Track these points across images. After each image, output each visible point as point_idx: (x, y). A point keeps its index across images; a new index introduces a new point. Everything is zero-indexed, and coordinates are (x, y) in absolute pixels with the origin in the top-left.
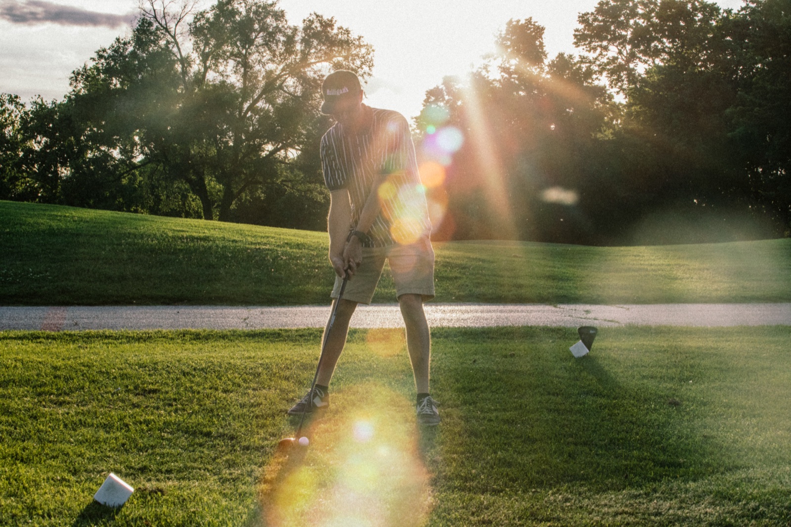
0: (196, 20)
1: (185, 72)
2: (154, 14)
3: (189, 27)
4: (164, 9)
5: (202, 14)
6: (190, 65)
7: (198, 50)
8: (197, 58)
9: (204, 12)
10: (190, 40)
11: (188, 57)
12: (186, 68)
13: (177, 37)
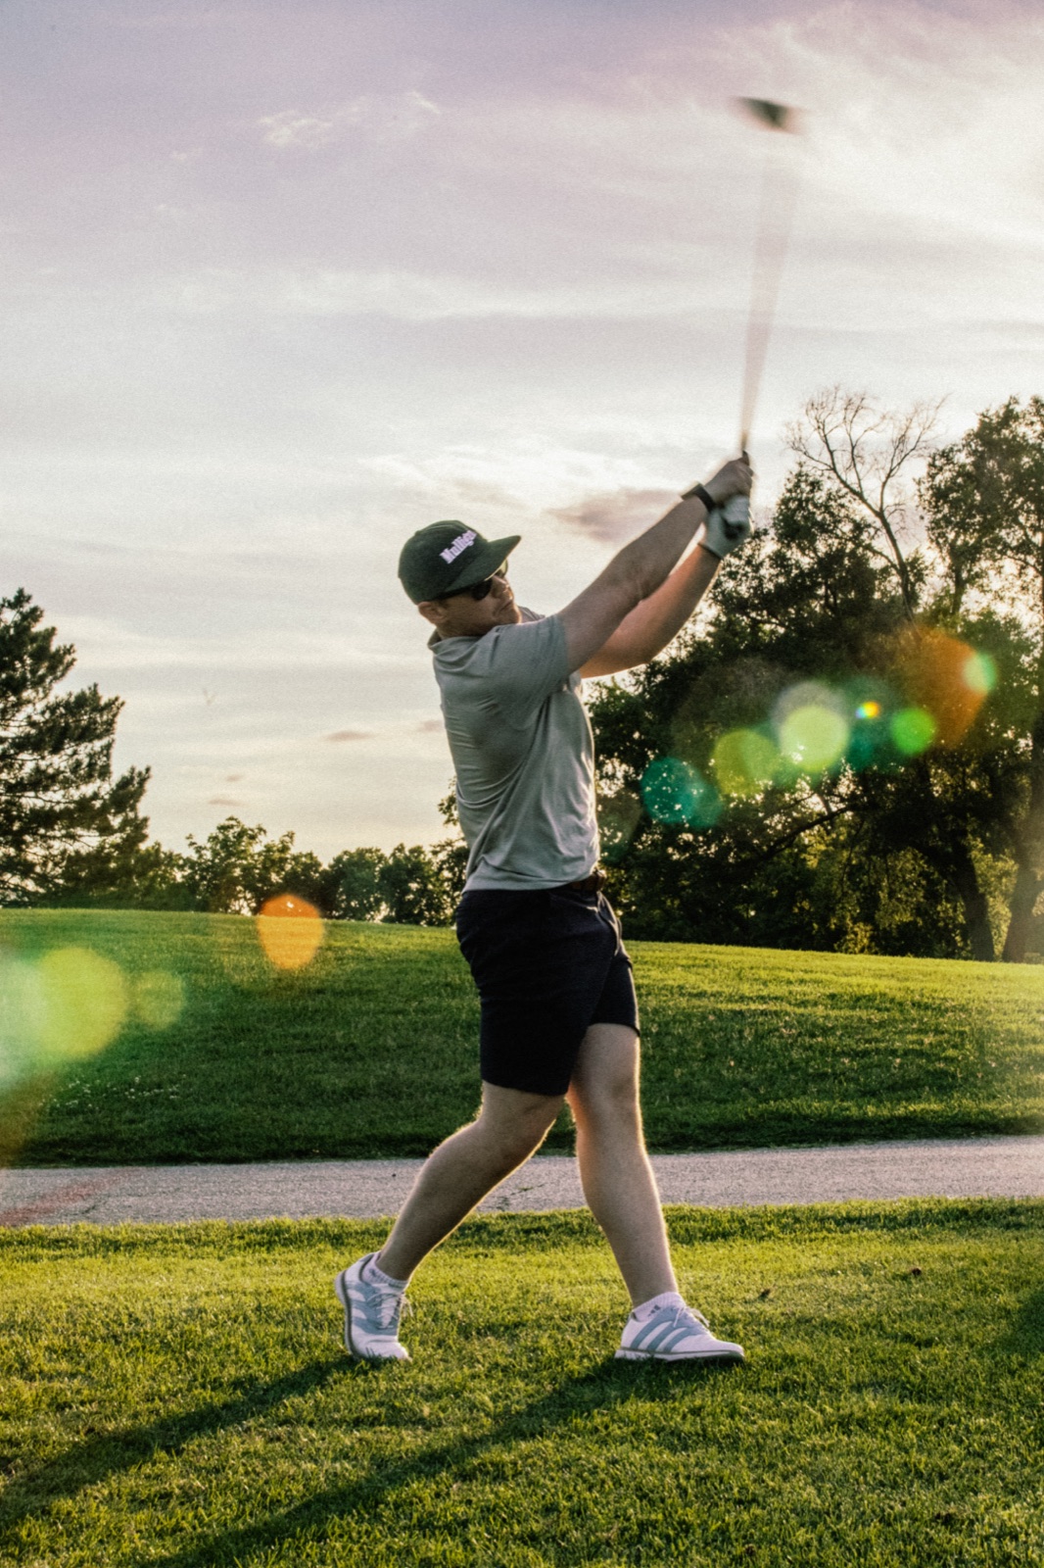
0: (934, 471)
1: (911, 597)
2: (829, 462)
3: (917, 487)
4: (853, 448)
5: (946, 455)
6: (920, 577)
7: (941, 541)
8: (939, 560)
9: (951, 450)
10: (922, 518)
11: (916, 560)
12: (913, 585)
13: (886, 514)
